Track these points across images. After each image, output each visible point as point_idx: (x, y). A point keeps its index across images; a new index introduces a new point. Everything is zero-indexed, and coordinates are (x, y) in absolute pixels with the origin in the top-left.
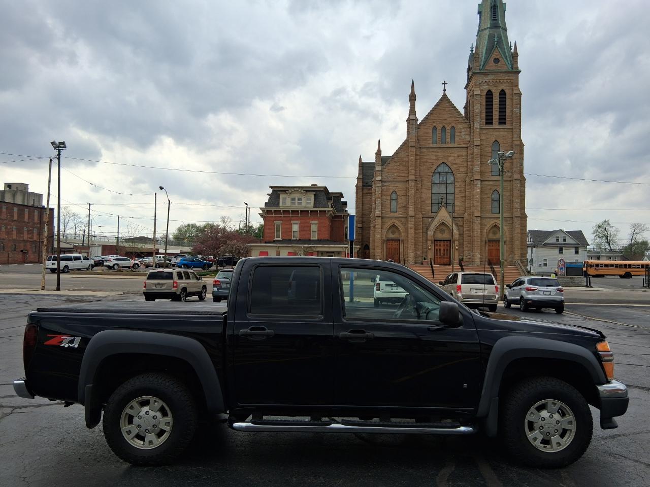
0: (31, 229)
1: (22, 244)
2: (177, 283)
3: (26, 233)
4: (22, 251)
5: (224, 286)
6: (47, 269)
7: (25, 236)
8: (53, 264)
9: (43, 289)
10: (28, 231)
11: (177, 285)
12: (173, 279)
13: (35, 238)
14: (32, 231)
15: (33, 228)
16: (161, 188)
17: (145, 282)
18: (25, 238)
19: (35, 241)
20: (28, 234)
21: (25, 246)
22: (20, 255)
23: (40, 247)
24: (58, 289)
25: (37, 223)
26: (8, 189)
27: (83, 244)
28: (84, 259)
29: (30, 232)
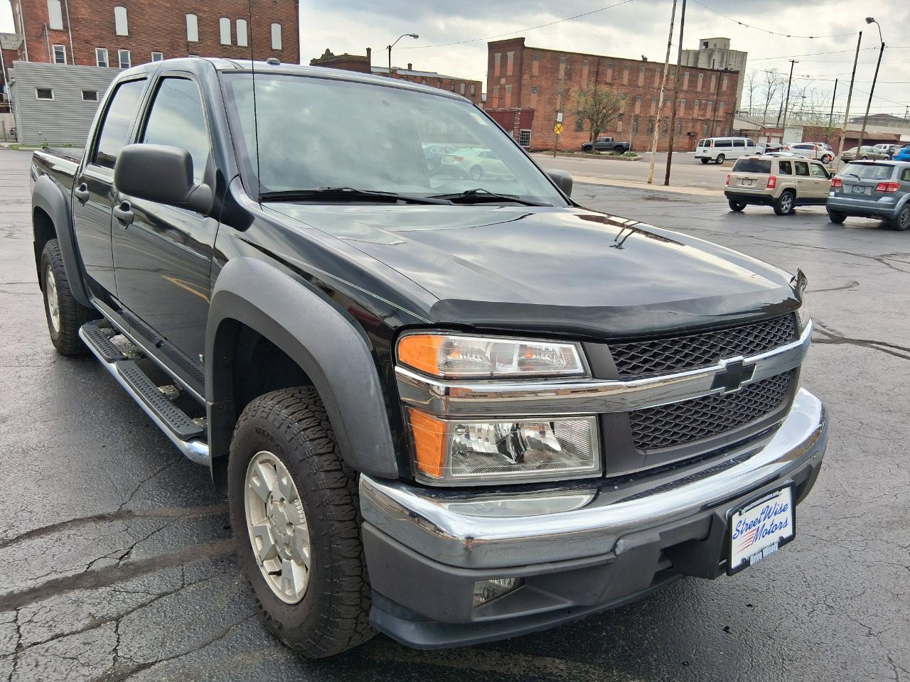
0: (703, 102)
1: (690, 125)
2: (775, 179)
3: (697, 107)
4: (689, 134)
5: (847, 190)
6: (696, 157)
7: (696, 113)
8: (704, 151)
9: (649, 183)
10: (700, 105)
11: (775, 183)
12: (769, 172)
13: (709, 115)
14: (706, 105)
15: (708, 100)
16: (870, 20)
17: (729, 176)
18: (695, 116)
19: (708, 120)
20: (700, 109)
21: (693, 127)
22: (686, 140)
23: (714, 128)
24: (667, 183)
25: (714, 94)
26: (704, 47)
27: (778, 124)
28: (748, 145)
29: (703, 108)
